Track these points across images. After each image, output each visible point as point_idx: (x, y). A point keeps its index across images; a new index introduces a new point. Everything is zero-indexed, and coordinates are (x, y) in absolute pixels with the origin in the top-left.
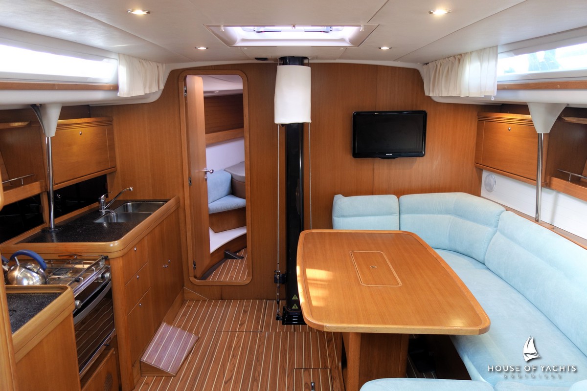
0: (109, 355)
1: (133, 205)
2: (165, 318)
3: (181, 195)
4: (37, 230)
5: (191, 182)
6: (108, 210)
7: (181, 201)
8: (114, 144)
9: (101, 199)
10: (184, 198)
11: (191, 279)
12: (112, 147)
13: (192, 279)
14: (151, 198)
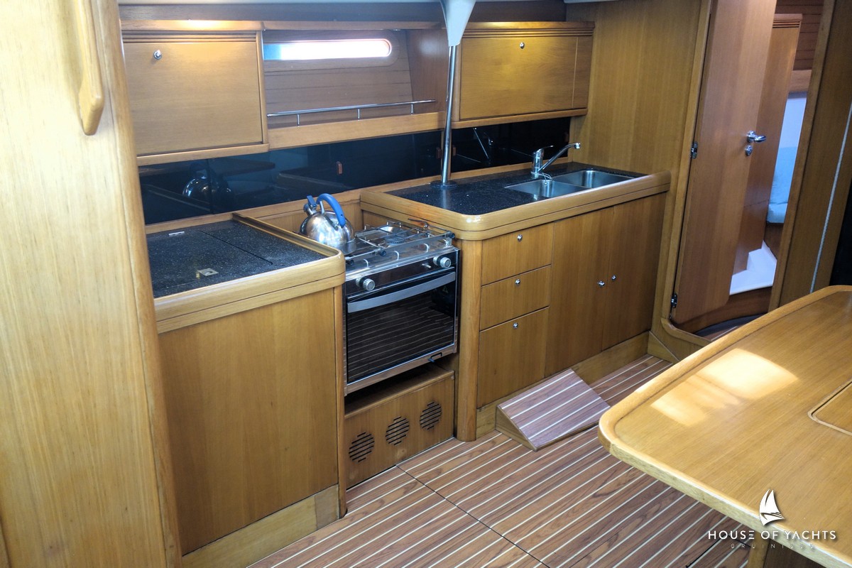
0: (439, 377)
1: (594, 174)
2: (580, 364)
3: (673, 172)
4: (426, 181)
5: (696, 150)
6: (543, 174)
7: (673, 183)
8: (589, 69)
9: (535, 155)
10: (677, 178)
11: (662, 322)
12: (584, 74)
13: (666, 323)
14: (628, 169)
